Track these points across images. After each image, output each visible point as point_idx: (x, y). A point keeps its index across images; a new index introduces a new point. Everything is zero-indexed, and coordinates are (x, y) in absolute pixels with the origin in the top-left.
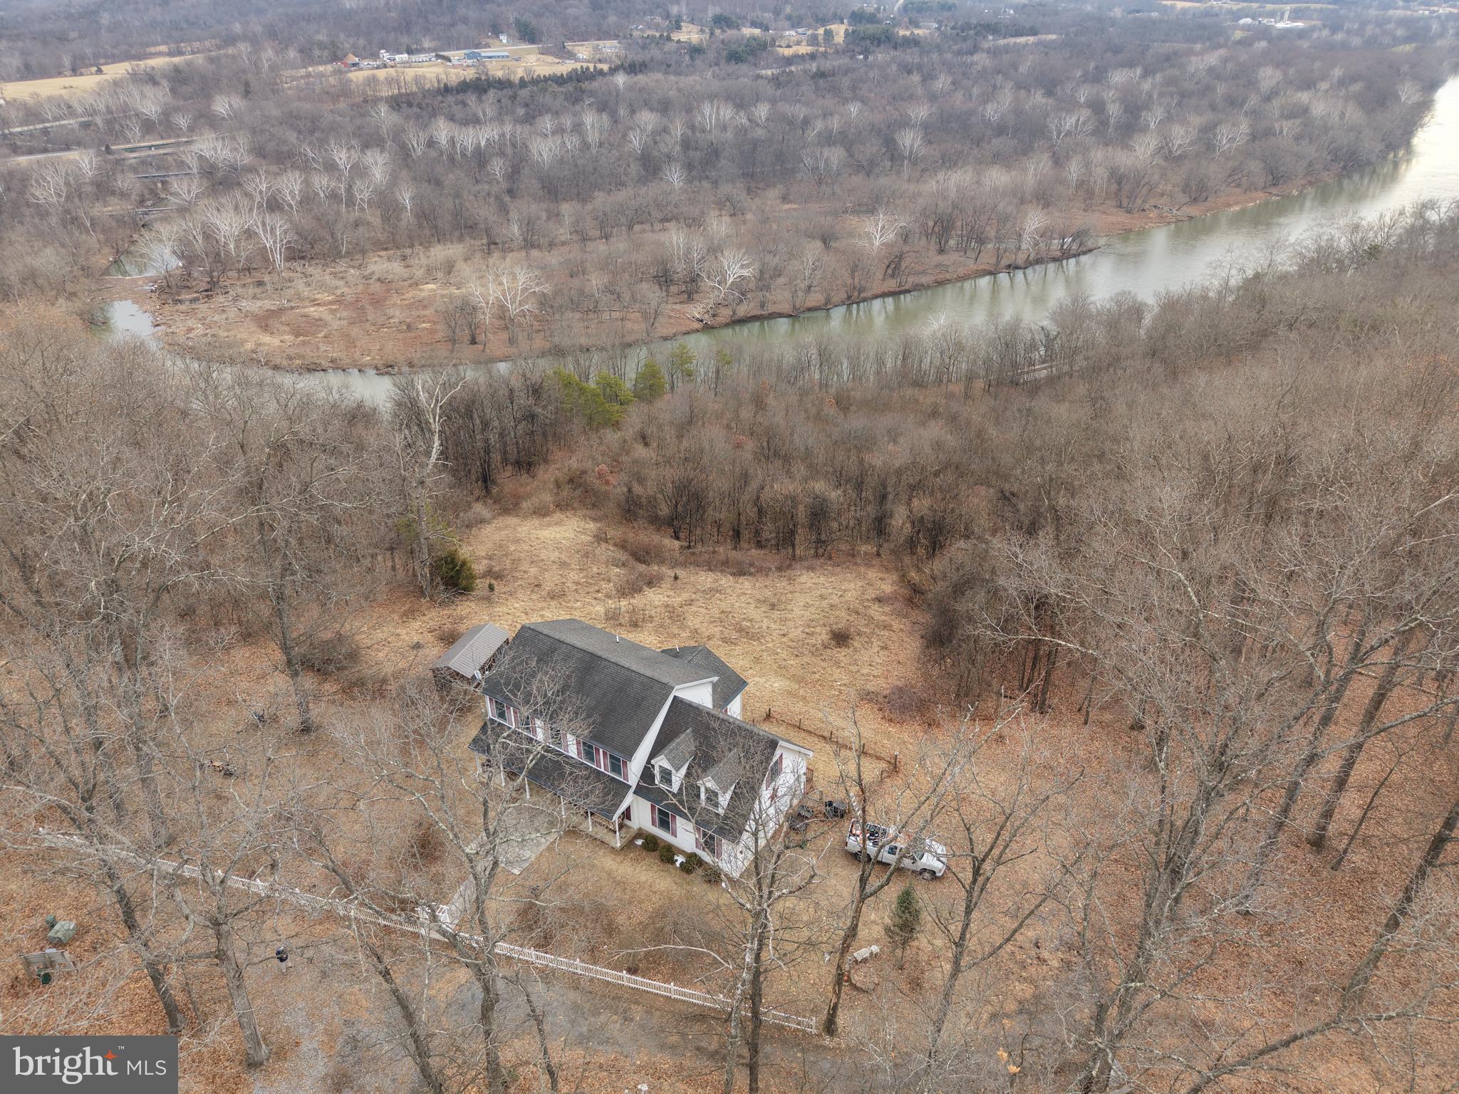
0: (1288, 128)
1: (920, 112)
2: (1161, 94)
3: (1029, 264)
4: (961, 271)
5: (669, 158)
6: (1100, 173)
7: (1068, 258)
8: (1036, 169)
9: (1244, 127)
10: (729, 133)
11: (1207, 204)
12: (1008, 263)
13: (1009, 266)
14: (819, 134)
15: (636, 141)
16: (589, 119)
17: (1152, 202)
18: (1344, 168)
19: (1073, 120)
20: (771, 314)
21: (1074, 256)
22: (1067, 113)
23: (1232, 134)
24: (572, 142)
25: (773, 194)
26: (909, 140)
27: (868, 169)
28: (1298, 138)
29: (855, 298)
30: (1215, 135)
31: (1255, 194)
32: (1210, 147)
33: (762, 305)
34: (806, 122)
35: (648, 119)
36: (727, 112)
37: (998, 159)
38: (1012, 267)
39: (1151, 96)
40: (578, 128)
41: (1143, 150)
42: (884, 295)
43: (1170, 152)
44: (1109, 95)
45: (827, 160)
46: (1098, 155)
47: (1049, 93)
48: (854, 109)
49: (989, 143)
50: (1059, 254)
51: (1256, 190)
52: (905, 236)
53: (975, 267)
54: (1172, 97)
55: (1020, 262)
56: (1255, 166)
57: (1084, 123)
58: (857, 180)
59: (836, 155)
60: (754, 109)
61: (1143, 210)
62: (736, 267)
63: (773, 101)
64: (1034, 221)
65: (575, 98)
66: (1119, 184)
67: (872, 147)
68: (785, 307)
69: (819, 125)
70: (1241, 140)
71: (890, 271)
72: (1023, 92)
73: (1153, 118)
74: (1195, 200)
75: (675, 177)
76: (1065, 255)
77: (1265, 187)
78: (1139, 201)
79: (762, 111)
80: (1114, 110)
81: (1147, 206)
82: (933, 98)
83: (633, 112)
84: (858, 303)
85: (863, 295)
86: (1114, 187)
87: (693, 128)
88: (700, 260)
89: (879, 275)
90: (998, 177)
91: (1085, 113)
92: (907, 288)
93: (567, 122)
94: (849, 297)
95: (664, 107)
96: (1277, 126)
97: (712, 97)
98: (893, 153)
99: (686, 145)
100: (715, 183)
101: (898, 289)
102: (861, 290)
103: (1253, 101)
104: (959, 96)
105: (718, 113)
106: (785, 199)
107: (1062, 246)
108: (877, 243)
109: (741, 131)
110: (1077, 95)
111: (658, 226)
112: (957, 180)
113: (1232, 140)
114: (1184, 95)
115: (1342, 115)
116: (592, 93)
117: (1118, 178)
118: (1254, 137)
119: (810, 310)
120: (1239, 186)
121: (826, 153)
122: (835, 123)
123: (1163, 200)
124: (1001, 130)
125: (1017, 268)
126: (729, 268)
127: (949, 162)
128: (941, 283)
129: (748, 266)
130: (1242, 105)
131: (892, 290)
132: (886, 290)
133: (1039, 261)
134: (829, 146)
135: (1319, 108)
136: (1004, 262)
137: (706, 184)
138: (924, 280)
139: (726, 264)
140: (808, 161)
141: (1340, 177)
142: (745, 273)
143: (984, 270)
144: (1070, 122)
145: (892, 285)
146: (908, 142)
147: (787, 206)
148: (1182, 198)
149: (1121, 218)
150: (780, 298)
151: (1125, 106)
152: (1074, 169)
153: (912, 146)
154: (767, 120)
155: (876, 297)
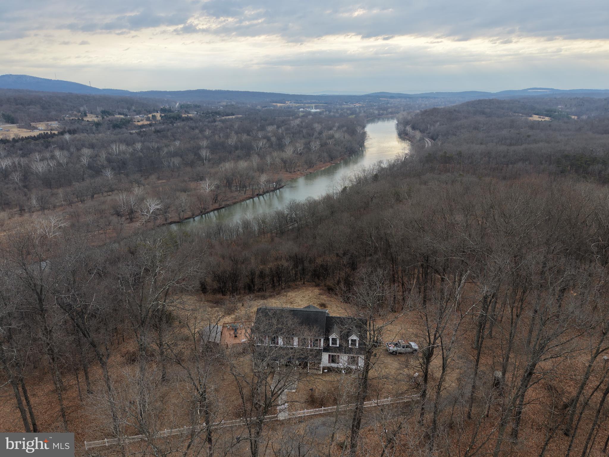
0: (330, 141)
1: (205, 143)
2: (286, 134)
3: (264, 193)
4: (241, 198)
5: (104, 167)
6: (278, 160)
7: (276, 190)
8: (255, 160)
9: (318, 143)
10: (127, 155)
11: (313, 168)
12: (257, 193)
13: (257, 195)
14: (167, 153)
15: (85, 161)
16: (57, 153)
17: (297, 169)
18: (350, 153)
19: (261, 143)
20: (171, 222)
21: (279, 189)
22: (259, 141)
23: (315, 145)
24: (52, 163)
25: (153, 178)
26: (204, 153)
27: (192, 164)
28: (335, 145)
29: (204, 212)
30: (310, 145)
31: (327, 164)
32: (309, 149)
33: (166, 220)
34: (159, 149)
35: (86, 151)
36: (123, 147)
37: (239, 158)
38: (258, 195)
39: (283, 134)
40: (53, 157)
41: (289, 152)
42: (214, 210)
43: (297, 152)
44: (270, 134)
45: (173, 162)
46: (275, 154)
47: (248, 135)
48: (177, 143)
49: (235, 152)
50: (272, 189)
51: (327, 162)
52: (218, 187)
53: (245, 196)
54: (290, 134)
55: (261, 193)
56: (325, 155)
57: (265, 144)
58: (188, 169)
59: (177, 161)
60: (134, 145)
61: (295, 172)
62: (153, 205)
63: (143, 142)
64: (263, 178)
65: (47, 146)
66: (285, 163)
67: (191, 157)
68: (177, 219)
69: (166, 150)
70: (318, 147)
71: (214, 201)
72: (239, 135)
73: (287, 141)
74: (310, 167)
75: (109, 174)
76: (275, 189)
77: (329, 161)
78: (293, 169)
79: (139, 146)
80: (273, 139)
81: (296, 171)
82: (207, 138)
83: (78, 150)
84: (205, 214)
85: (206, 211)
86: (283, 165)
87: (109, 154)
88: (135, 205)
89: (211, 203)
90: (243, 165)
91: (265, 141)
92: (223, 206)
93: (48, 155)
94: (201, 212)
95: (92, 146)
96: (328, 141)
97: (114, 141)
98: (200, 158)
99: (109, 160)
100: (127, 175)
101: (219, 207)
102: (205, 209)
103: (316, 134)
104: (217, 137)
105: (119, 148)
106: (159, 179)
107: (273, 186)
108: (207, 191)
109: (132, 154)
110: (258, 135)
111: (105, 194)
112: (228, 166)
113: (315, 147)
114: (294, 133)
115: (344, 137)
116: (54, 143)
117: (284, 162)
118: (322, 146)
119: (186, 219)
120: (321, 161)
121: (173, 159)
122: (172, 149)
123: (300, 168)
124: (236, 148)
125: (261, 195)
126: (150, 206)
127: (222, 160)
128: (235, 203)
129: (157, 205)
130: (313, 135)
131: (217, 208)
132: (215, 208)
133: (267, 192)
134: (173, 157)
135: (337, 136)
136: (256, 193)
137: (123, 176)
138: (228, 203)
139: (148, 204)
140: (166, 164)
141: (350, 156)
142: (158, 207)
143: (249, 197)
144: (261, 144)
145: (217, 206)
146: (204, 154)
147: (161, 181)
148: (306, 167)
149: (289, 175)
150: (173, 216)
151: (277, 138)
152: (269, 160)
153: (206, 155)
154: (141, 149)
155: (212, 211)
